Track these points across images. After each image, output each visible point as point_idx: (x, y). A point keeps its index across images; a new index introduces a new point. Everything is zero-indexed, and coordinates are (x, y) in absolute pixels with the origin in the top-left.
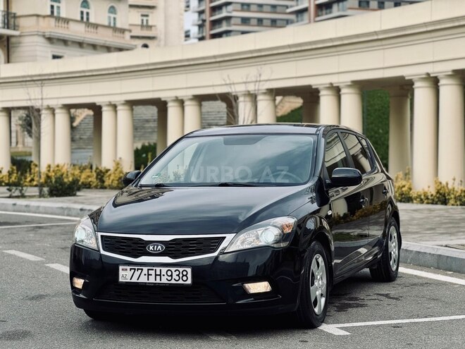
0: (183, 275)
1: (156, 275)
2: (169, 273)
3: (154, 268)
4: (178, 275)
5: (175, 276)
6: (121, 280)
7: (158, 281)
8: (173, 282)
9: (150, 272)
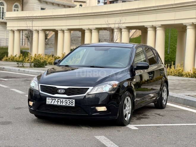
0: (72, 103)
1: (61, 102)
2: (66, 101)
3: (60, 99)
4: (69, 102)
5: (68, 103)
6: (47, 103)
7: (61, 104)
8: (67, 105)
9: (59, 101)
